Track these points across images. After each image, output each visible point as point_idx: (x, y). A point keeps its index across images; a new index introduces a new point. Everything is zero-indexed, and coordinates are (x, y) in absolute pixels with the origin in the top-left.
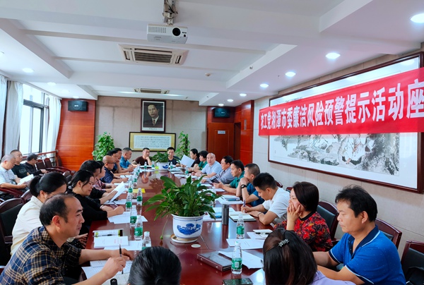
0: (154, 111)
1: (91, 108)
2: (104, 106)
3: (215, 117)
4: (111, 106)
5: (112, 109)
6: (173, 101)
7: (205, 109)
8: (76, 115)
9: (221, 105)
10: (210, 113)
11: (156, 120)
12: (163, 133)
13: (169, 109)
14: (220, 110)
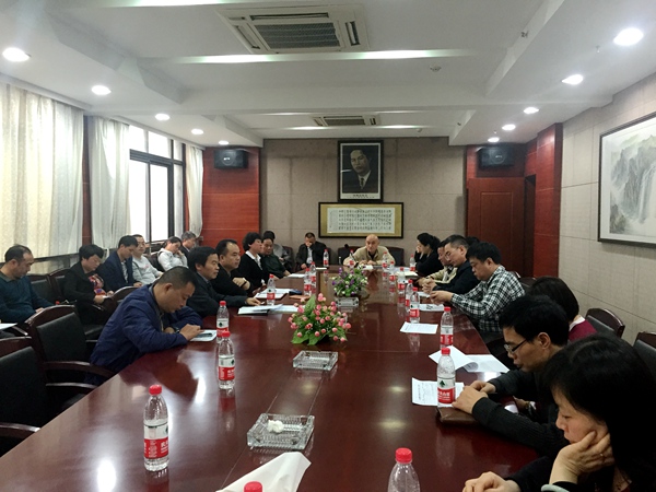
0: (362, 161)
1: (255, 162)
2: (273, 158)
3: (482, 167)
4: (286, 157)
5: (287, 161)
6: (397, 139)
7: (462, 152)
8: (230, 176)
9: (494, 140)
10: (472, 161)
11: (366, 178)
12: (379, 202)
14: (492, 151)
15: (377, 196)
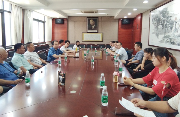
0: (93, 22)
1: (65, 22)
2: (71, 21)
3: (122, 24)
4: (73, 21)
5: (74, 22)
6: (101, 17)
7: (117, 20)
8: (59, 26)
9: (125, 17)
10: (120, 22)
11: (94, 27)
12: (97, 33)
13: (100, 21)
14: (125, 20)
15: (96, 31)
